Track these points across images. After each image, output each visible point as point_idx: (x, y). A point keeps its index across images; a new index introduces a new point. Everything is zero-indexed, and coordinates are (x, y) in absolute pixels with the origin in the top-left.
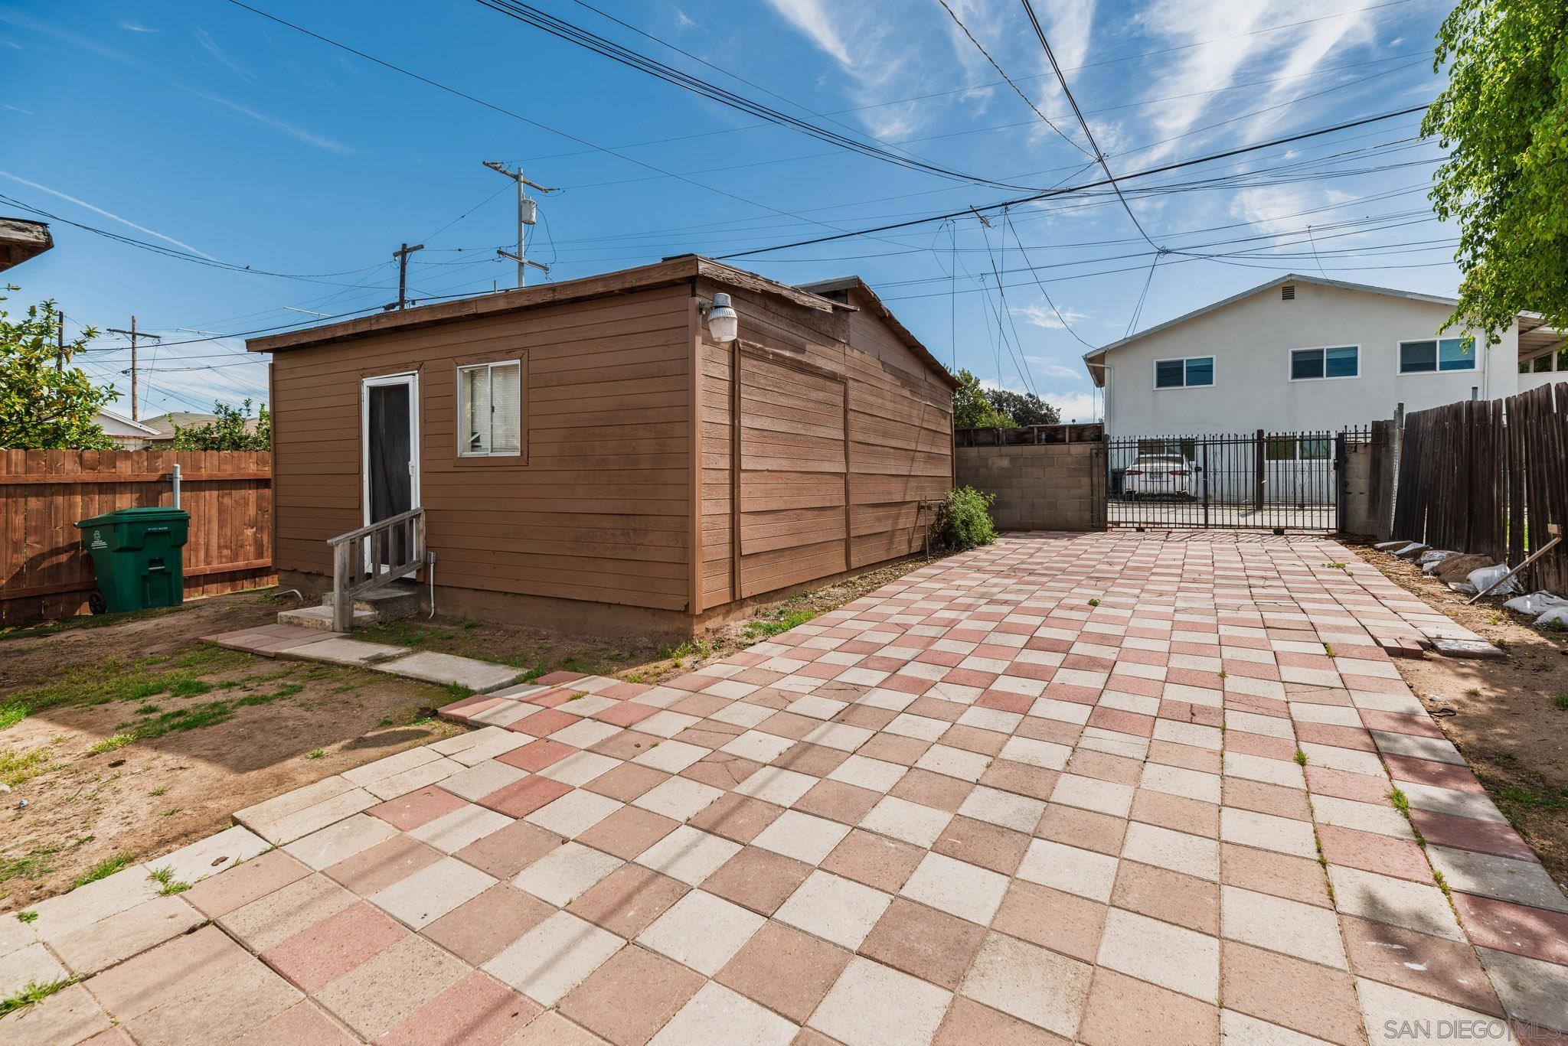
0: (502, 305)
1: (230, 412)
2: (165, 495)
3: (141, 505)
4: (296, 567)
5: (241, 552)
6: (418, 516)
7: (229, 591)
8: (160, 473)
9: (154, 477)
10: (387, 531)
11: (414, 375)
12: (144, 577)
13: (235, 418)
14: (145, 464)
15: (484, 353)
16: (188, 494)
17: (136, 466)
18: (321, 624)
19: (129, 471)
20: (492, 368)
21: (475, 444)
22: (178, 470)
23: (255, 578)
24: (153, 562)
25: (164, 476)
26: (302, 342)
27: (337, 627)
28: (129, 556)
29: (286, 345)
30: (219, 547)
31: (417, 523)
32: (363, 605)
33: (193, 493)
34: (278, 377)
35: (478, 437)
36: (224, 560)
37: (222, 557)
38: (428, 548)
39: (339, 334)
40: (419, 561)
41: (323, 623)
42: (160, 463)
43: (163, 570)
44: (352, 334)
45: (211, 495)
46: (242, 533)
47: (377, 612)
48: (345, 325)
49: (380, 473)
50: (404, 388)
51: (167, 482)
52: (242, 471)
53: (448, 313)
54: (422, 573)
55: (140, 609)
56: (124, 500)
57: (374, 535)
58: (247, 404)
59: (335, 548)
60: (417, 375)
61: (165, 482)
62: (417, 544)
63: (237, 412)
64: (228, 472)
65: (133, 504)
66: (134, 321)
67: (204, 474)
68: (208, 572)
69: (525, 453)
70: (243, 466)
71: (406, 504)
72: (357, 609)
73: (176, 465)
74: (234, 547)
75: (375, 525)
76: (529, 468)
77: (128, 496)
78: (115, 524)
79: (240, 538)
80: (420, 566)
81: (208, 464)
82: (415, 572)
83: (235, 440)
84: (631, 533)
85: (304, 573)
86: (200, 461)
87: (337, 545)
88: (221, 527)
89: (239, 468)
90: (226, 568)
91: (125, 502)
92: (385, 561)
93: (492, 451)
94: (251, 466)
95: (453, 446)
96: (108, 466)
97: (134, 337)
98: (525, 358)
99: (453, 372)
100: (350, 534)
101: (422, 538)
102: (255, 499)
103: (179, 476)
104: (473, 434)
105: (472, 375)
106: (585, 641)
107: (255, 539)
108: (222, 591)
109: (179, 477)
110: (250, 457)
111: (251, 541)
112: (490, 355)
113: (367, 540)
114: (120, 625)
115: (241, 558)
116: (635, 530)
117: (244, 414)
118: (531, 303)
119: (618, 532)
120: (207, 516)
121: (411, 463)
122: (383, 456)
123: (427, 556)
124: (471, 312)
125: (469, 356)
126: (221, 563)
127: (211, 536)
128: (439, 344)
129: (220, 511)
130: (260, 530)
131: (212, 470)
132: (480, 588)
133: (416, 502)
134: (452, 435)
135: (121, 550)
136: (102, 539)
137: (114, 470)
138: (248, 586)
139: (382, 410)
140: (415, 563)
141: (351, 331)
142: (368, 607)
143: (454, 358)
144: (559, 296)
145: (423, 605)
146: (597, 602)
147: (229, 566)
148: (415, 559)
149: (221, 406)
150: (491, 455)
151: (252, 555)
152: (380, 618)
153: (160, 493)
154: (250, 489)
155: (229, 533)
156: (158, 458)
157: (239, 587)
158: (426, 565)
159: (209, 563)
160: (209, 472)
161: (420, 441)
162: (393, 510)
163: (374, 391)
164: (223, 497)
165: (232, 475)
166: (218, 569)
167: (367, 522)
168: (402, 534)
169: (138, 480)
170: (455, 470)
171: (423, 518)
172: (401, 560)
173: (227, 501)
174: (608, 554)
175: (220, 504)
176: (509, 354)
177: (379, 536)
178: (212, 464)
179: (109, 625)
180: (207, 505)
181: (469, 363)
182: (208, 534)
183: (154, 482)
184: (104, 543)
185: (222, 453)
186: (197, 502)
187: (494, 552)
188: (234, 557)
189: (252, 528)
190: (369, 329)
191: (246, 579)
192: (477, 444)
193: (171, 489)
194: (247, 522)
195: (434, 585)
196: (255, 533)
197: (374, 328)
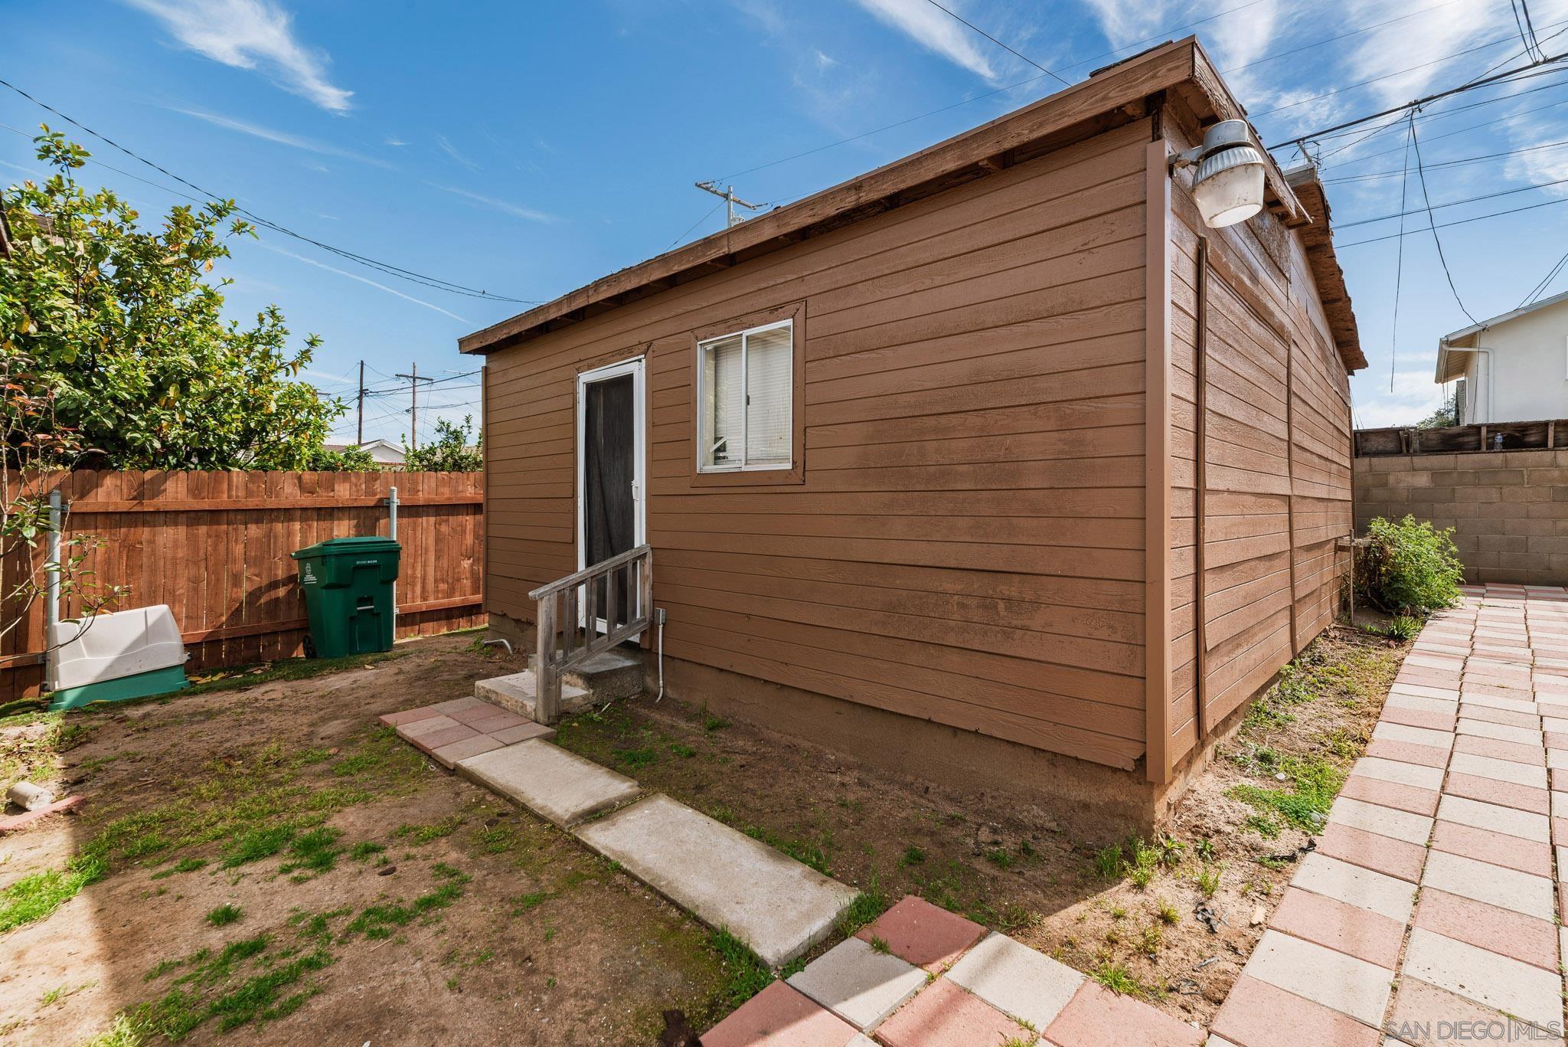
0: (768, 233)
1: (452, 429)
2: (382, 522)
3: (358, 535)
4: (505, 612)
5: (457, 586)
6: (643, 556)
7: (445, 631)
8: (378, 497)
9: (371, 501)
10: (605, 578)
11: (640, 361)
12: (352, 619)
13: (457, 436)
14: (363, 486)
15: (735, 318)
16: (405, 520)
17: (354, 488)
18: (522, 707)
19: (347, 493)
20: (747, 337)
21: (720, 451)
22: (395, 493)
23: (471, 615)
24: (362, 601)
25: (381, 500)
26: (512, 333)
27: (541, 716)
28: (338, 595)
29: (496, 340)
30: (436, 581)
31: (642, 566)
32: (575, 679)
33: (411, 520)
34: (492, 381)
35: (724, 444)
36: (440, 595)
37: (438, 592)
38: (655, 601)
39: (552, 317)
40: (644, 620)
41: (523, 706)
42: (377, 485)
43: (372, 609)
44: (566, 315)
45: (428, 522)
46: (459, 564)
47: (591, 691)
48: (558, 303)
49: (597, 498)
50: (627, 381)
51: (383, 506)
52: (460, 495)
53: (688, 261)
54: (648, 636)
55: (347, 655)
56: (342, 528)
57: (589, 583)
58: (468, 420)
59: (539, 603)
60: (644, 361)
61: (383, 507)
62: (642, 595)
63: (459, 430)
64: (445, 495)
65: (351, 532)
66: (414, 367)
67: (421, 498)
68: (424, 610)
69: (800, 464)
70: (461, 488)
71: (628, 541)
72: (567, 683)
73: (394, 488)
74: (450, 581)
75: (591, 569)
76: (807, 488)
77: (346, 522)
78: (323, 557)
79: (457, 571)
80: (643, 626)
81: (426, 487)
82: (639, 635)
83: (456, 461)
84: (1001, 606)
85: (514, 620)
86: (417, 483)
87: (542, 599)
88: (438, 558)
89: (457, 491)
90: (441, 604)
91: (343, 531)
92: (602, 614)
93: (746, 464)
94: (469, 490)
95: (691, 458)
96: (326, 489)
97: (414, 380)
98: (800, 316)
99: (689, 350)
100: (557, 583)
101: (648, 587)
102: (472, 526)
103: (396, 500)
104: (717, 439)
105: (717, 353)
106: (905, 786)
107: (472, 571)
108: (438, 631)
109: (396, 502)
110: (468, 479)
111: (468, 575)
112: (744, 320)
113: (582, 590)
114: (322, 677)
115: (457, 594)
116: (1009, 600)
117: (465, 431)
118: (816, 219)
119: (972, 602)
120: (424, 546)
121: (635, 483)
122: (600, 475)
123: (654, 614)
124: (721, 253)
125: (714, 324)
126: (437, 598)
127: (428, 568)
128: (673, 313)
129: (438, 541)
130: (476, 561)
131: (429, 493)
132: (728, 668)
133: (640, 538)
134: (689, 440)
135: (329, 587)
136: (313, 573)
137: (332, 494)
138: (464, 626)
139: (601, 413)
140: (638, 623)
141: (565, 310)
142: (580, 682)
143: (692, 330)
144: (867, 196)
145: (649, 680)
146: (929, 721)
147: (444, 602)
148: (638, 616)
149: (443, 423)
150: (745, 469)
151: (468, 590)
152: (595, 698)
153: (378, 519)
154: (467, 515)
155: (445, 565)
156: (376, 480)
157: (456, 625)
158: (653, 626)
159: (424, 598)
160: (426, 496)
161: (647, 453)
162: (612, 548)
163: (591, 388)
164: (440, 524)
165: (449, 499)
166: (434, 606)
167: (581, 565)
168: (622, 578)
169: (355, 505)
170: (693, 491)
171: (649, 560)
172: (622, 615)
173: (444, 528)
174: (951, 640)
175: (437, 531)
176: (774, 311)
177: (595, 585)
178: (429, 487)
179: (310, 677)
180: (424, 532)
181: (713, 335)
182: (425, 566)
183: (372, 507)
184: (314, 578)
185: (439, 474)
186: (414, 530)
187: (749, 616)
188: (450, 593)
189: (469, 559)
190: (586, 304)
191: (462, 617)
192: (721, 455)
193: (388, 515)
194: (464, 552)
195: (663, 655)
196: (472, 565)
197: (592, 301)
